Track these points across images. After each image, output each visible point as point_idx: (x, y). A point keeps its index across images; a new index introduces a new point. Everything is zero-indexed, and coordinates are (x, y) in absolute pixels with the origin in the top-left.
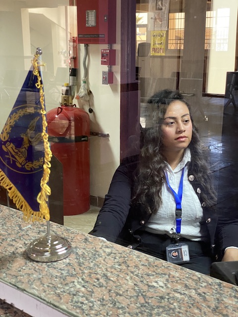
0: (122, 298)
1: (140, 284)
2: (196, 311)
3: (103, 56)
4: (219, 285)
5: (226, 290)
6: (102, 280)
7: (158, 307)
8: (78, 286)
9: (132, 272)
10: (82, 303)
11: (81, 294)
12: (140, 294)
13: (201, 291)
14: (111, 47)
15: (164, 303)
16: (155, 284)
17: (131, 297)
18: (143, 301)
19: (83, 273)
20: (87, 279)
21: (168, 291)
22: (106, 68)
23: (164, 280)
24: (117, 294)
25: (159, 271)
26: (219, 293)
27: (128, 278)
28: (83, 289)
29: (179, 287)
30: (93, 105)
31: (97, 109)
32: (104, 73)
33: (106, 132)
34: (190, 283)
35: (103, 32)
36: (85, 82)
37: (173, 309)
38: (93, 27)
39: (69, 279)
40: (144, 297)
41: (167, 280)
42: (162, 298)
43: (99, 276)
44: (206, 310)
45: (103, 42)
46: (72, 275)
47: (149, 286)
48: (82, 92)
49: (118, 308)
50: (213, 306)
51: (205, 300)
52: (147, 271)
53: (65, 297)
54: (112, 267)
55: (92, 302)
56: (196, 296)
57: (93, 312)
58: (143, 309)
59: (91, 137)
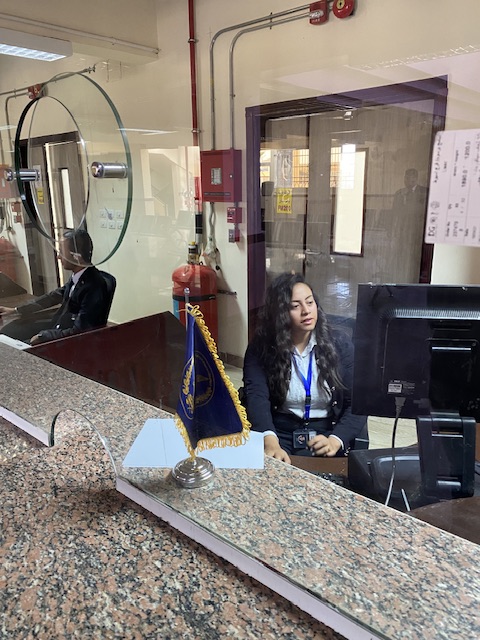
0: (265, 514)
1: (280, 498)
2: (332, 528)
3: (229, 215)
4: (352, 497)
5: (358, 503)
6: (245, 494)
7: (299, 524)
8: (225, 501)
9: (272, 485)
10: (230, 520)
11: (228, 510)
12: (282, 509)
13: (336, 505)
14: (237, 205)
15: (303, 519)
16: (293, 498)
17: (273, 513)
18: (284, 518)
19: (228, 486)
20: (232, 493)
21: (306, 506)
22: (232, 226)
23: (301, 493)
24: (261, 510)
25: (297, 482)
26: (352, 507)
27: (269, 491)
28: (229, 505)
29: (316, 501)
30: (220, 262)
31: (223, 266)
32: (230, 231)
33: (233, 291)
34: (326, 496)
35: (229, 191)
36: (211, 240)
37: (312, 526)
38: (218, 185)
39: (216, 493)
40: (285, 512)
41: (305, 493)
42: (301, 513)
43: (242, 490)
44: (340, 526)
45: (229, 200)
46: (218, 489)
47: (289, 500)
48: (209, 249)
49: (263, 526)
50: (347, 522)
51: (339, 514)
52: (285, 482)
53: (214, 513)
54: (254, 479)
55: (238, 519)
56: (332, 512)
57: (240, 530)
58: (285, 526)
59: (219, 296)
